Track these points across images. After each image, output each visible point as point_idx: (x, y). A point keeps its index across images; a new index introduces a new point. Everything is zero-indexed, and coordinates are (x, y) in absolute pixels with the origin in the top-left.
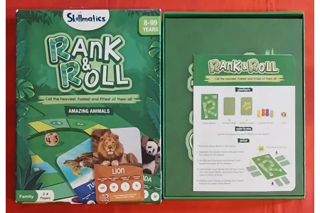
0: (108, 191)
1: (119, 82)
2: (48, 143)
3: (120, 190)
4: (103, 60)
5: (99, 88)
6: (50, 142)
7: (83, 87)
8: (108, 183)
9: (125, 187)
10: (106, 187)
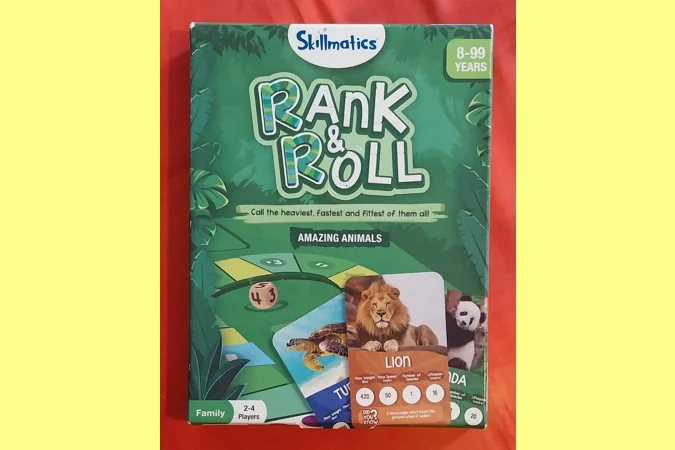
0: (377, 403)
1: (402, 178)
2: (255, 304)
3: (400, 401)
4: (370, 131)
5: (361, 190)
6: (259, 301)
7: (328, 188)
8: (376, 386)
9: (411, 394)
10: (372, 395)
